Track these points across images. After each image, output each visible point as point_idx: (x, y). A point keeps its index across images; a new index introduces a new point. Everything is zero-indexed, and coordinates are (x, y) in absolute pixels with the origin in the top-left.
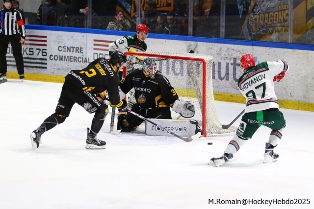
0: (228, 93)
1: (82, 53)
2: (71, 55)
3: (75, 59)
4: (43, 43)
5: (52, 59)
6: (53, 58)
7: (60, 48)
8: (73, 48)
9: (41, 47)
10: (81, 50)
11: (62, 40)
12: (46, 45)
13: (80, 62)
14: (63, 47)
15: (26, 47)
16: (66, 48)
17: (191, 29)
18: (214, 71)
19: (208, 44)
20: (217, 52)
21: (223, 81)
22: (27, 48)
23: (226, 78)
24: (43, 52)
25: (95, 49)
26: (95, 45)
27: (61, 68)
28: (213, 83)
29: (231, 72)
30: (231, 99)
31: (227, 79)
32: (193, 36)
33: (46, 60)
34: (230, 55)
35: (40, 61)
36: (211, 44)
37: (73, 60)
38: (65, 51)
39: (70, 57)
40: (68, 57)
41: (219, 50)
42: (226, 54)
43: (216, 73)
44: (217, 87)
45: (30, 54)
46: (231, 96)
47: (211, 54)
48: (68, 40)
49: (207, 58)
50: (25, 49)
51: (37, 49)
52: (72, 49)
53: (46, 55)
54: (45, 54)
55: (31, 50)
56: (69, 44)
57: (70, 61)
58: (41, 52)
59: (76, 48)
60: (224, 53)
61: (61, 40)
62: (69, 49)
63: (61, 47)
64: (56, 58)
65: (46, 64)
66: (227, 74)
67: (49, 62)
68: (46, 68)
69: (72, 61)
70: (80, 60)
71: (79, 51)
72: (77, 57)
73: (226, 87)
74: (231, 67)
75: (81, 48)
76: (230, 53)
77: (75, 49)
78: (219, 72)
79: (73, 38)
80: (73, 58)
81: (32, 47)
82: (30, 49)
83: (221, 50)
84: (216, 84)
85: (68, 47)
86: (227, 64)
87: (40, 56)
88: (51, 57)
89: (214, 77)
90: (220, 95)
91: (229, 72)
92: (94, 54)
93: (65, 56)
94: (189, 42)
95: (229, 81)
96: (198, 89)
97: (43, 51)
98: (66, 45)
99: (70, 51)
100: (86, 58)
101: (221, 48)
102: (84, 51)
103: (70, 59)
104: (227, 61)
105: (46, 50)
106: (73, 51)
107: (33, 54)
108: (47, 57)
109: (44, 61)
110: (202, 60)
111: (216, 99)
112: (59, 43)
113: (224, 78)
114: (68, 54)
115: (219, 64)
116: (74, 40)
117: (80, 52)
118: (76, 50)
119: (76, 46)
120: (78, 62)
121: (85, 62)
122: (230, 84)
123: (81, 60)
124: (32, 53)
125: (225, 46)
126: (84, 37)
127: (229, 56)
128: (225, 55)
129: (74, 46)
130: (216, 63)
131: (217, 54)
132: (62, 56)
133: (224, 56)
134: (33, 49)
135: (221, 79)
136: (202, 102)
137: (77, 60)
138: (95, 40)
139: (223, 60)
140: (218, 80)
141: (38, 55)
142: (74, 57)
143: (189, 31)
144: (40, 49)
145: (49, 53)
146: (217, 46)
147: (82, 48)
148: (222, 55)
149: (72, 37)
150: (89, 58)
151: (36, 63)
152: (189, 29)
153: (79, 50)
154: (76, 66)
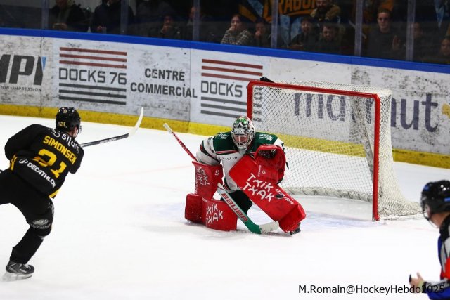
0: (417, 149)
1: (183, 80)
2: (166, 84)
3: (172, 90)
4: (120, 63)
5: (135, 90)
6: (137, 87)
7: (148, 73)
8: (169, 72)
9: (118, 71)
10: (181, 76)
11: (151, 58)
12: (124, 67)
13: (180, 95)
14: (154, 70)
15: (93, 70)
16: (158, 72)
17: (358, 46)
18: (394, 114)
19: (386, 69)
20: (401, 84)
21: (409, 130)
22: (94, 72)
23: (414, 126)
24: (120, 79)
25: (203, 74)
26: (203, 68)
27: (149, 104)
28: (392, 133)
29: (422, 115)
30: (422, 159)
31: (416, 128)
32: (362, 56)
33: (125, 90)
34: (422, 88)
35: (115, 93)
36: (391, 69)
37: (168, 92)
38: (156, 77)
39: (164, 86)
40: (160, 86)
41: (404, 80)
42: (415, 86)
43: (398, 117)
44: (400, 140)
45: (99, 81)
46: (421, 155)
47: (390, 87)
48: (162, 58)
49: (382, 94)
50: (91, 73)
51: (111, 73)
52: (166, 74)
53: (125, 84)
54: (123, 81)
55: (101, 74)
56: (162, 66)
57: (164, 93)
58: (117, 78)
59: (174, 72)
60: (411, 85)
61: (149, 60)
62: (162, 74)
63: (150, 71)
64: (141, 89)
65: (124, 97)
66: (416, 119)
67: (129, 93)
68: (124, 103)
69: (167, 94)
70: (179, 91)
71: (178, 77)
72: (175, 88)
73: (414, 140)
74: (422, 109)
75: (181, 73)
76: (421, 86)
77: (171, 74)
78: (403, 115)
79: (169, 57)
80: (168, 89)
81: (103, 69)
82: (99, 72)
83: (406, 80)
84: (396, 136)
85: (160, 71)
86: (416, 103)
87: (116, 85)
88: (134, 85)
89: (393, 124)
90: (403, 153)
91: (420, 116)
92: (203, 82)
93: (156, 86)
94: (355, 66)
95: (418, 131)
96: (368, 143)
97: (121, 76)
98: (158, 68)
99: (164, 78)
100: (189, 90)
101: (406, 77)
102: (186, 77)
103: (164, 90)
104: (417, 98)
105: (125, 74)
106: (168, 78)
107: (103, 82)
108: (127, 86)
109: (121, 93)
110: (375, 96)
111: (396, 159)
112: (146, 65)
113: (410, 126)
114: (160, 82)
115: (404, 102)
116: (171, 59)
117: (181, 80)
118: (174, 76)
119: (172, 70)
120: (176, 96)
121: (187, 95)
122: (421, 136)
123: (181, 91)
124: (102, 79)
125: (412, 74)
126: (187, 56)
127: (420, 91)
128: (413, 88)
129: (170, 69)
130: (398, 100)
131: (401, 87)
132: (151, 85)
133: (411, 90)
134: (104, 73)
135: (406, 126)
136: (372, 163)
137: (175, 91)
138: (204, 61)
139: (410, 96)
140: (401, 128)
141: (112, 83)
142: (170, 87)
143: (356, 48)
144: (116, 74)
145: (130, 79)
146: (400, 74)
147: (183, 73)
148: (409, 88)
149: (168, 55)
150: (193, 90)
151: (109, 95)
152: (356, 44)
153: (178, 75)
154: (173, 102)
